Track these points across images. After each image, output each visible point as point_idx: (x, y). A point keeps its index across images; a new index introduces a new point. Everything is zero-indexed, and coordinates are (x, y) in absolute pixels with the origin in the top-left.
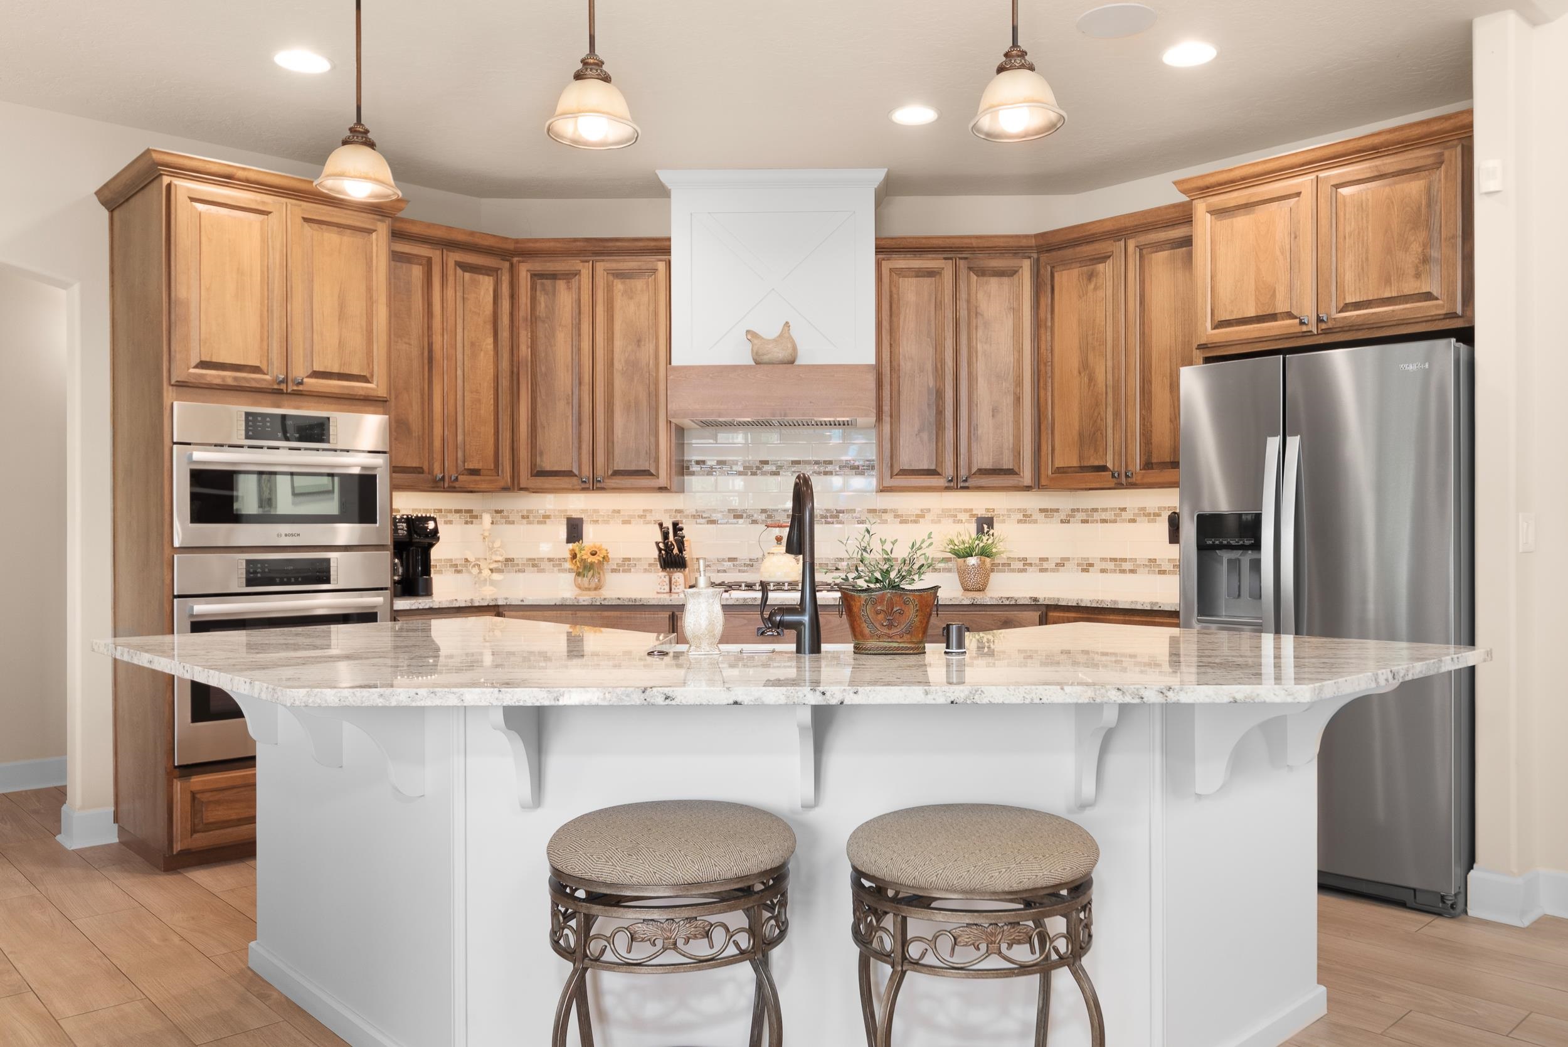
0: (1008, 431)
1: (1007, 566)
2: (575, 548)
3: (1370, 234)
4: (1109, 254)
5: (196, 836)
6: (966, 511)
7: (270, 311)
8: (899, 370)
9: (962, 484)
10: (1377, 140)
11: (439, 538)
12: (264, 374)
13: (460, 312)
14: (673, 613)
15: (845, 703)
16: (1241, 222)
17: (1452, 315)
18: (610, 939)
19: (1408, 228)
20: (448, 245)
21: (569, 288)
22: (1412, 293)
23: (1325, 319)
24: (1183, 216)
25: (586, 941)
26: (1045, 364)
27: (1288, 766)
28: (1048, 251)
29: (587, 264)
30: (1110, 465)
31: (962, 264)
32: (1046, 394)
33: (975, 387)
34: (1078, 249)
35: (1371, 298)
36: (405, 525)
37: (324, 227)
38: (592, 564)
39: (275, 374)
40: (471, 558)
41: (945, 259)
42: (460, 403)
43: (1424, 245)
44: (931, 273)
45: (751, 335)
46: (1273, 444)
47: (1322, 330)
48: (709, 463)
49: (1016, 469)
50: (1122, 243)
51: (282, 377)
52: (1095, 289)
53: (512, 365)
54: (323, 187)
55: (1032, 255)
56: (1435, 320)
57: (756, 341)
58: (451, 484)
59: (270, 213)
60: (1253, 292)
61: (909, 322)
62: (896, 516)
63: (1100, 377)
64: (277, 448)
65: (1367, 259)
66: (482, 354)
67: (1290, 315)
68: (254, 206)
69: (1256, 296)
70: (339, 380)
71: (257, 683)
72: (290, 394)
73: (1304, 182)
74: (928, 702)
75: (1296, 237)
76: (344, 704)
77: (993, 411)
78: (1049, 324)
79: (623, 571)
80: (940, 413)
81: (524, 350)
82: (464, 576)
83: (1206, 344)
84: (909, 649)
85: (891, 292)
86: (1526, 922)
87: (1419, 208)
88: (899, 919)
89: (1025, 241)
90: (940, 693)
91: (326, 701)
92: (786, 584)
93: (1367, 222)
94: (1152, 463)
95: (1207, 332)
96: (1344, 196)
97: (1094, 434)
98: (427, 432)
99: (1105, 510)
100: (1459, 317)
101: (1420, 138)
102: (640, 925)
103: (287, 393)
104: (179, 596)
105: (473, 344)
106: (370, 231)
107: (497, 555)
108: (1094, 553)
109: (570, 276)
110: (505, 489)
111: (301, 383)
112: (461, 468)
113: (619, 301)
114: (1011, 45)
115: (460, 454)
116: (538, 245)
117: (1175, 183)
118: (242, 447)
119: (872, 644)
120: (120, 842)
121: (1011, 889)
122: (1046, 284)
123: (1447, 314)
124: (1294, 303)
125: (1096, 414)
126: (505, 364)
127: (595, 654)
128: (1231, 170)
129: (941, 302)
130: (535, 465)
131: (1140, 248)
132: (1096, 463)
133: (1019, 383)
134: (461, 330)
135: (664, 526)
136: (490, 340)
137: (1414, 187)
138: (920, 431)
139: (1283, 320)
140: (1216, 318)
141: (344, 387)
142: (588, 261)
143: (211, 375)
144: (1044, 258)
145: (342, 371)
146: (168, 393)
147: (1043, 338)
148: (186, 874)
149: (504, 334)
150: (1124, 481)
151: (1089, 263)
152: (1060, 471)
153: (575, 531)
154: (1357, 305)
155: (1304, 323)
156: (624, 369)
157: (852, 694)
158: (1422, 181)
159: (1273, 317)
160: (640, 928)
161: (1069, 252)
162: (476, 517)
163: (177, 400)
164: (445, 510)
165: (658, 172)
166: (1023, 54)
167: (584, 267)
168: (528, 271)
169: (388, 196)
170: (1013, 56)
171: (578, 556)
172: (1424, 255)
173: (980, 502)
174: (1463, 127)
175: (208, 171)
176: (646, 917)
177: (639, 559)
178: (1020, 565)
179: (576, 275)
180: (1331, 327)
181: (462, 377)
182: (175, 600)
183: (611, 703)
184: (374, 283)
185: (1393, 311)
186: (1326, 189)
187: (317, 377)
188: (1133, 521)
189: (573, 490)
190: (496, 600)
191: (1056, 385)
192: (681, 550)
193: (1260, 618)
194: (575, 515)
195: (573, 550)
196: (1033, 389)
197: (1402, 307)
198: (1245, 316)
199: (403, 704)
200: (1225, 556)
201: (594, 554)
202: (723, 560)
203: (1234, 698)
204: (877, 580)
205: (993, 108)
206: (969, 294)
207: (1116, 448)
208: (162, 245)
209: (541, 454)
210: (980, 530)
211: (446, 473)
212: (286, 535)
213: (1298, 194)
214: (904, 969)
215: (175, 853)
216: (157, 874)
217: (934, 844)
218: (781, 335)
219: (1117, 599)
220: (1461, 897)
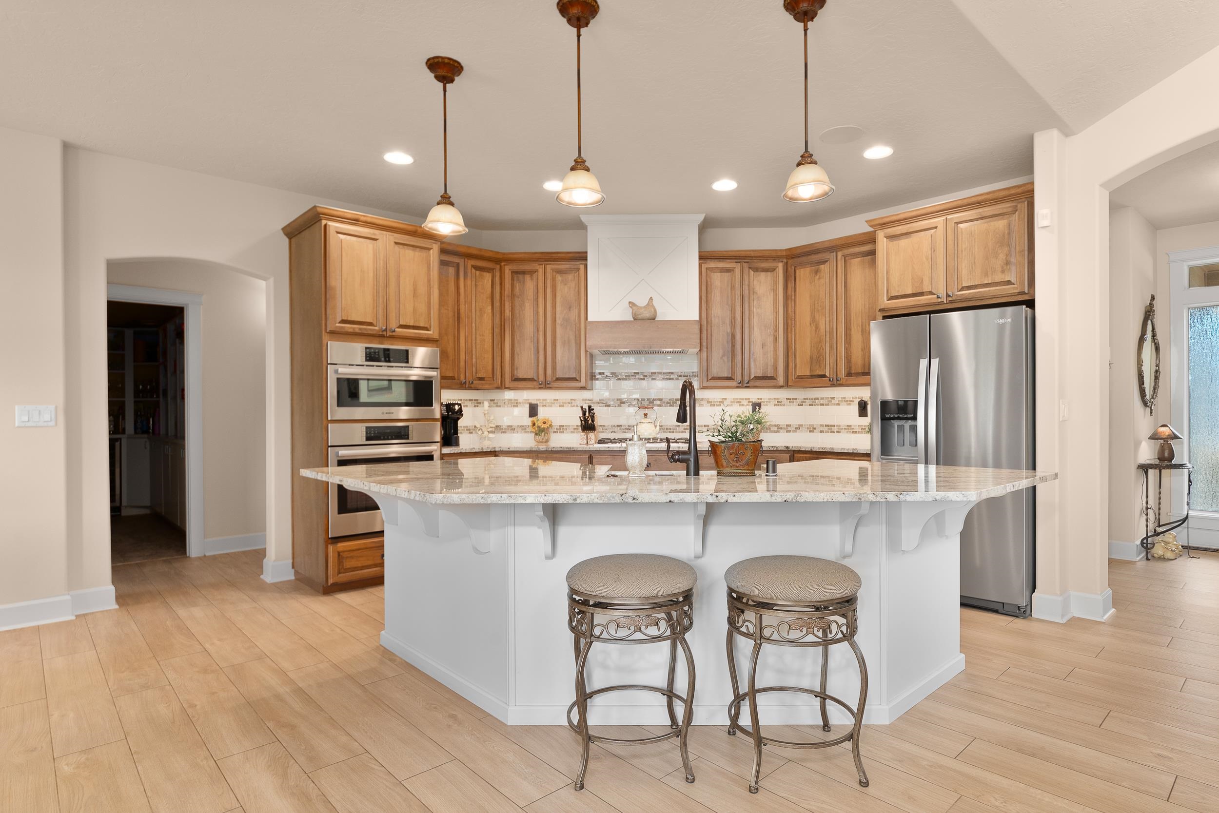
0: (771, 355)
1: (768, 429)
2: (534, 420)
3: (976, 249)
4: (827, 260)
5: (340, 575)
6: (746, 399)
7: (378, 292)
8: (711, 323)
9: (746, 385)
10: (980, 198)
11: (463, 415)
12: (375, 326)
13: (474, 292)
14: (591, 455)
15: (728, 501)
16: (903, 242)
17: (1023, 293)
18: (606, 626)
19: (997, 247)
20: (469, 256)
21: (532, 279)
22: (1000, 281)
23: (951, 295)
24: (871, 239)
25: (592, 628)
26: (791, 320)
27: (946, 536)
28: (792, 258)
29: (541, 266)
30: (827, 374)
31: (745, 265)
32: (792, 336)
33: (753, 332)
34: (809, 257)
35: (976, 284)
36: (445, 407)
37: (406, 247)
38: (544, 428)
39: (380, 326)
40: (478, 426)
41: (736, 262)
42: (474, 342)
43: (1006, 255)
44: (728, 270)
45: (632, 304)
46: (924, 363)
47: (949, 301)
48: (606, 374)
49: (775, 377)
50: (835, 253)
51: (384, 328)
52: (819, 278)
53: (501, 321)
54: (427, 227)
55: (784, 260)
56: (1013, 296)
57: (634, 308)
58: (470, 386)
59: (377, 239)
60: (911, 281)
61: (717, 297)
62: (708, 402)
63: (822, 327)
64: (381, 366)
65: (974, 262)
66: (486, 315)
67: (931, 293)
68: (369, 236)
69: (912, 282)
70: (413, 329)
71: (412, 491)
72: (388, 337)
73: (939, 221)
74: (772, 501)
75: (934, 251)
76: (463, 502)
77: (762, 345)
78: (793, 298)
79: (560, 433)
80: (733, 346)
81: (508, 313)
82: (474, 436)
83: (884, 309)
84: (747, 473)
85: (707, 281)
86: (1064, 621)
87: (1004, 236)
88: (759, 615)
89: (780, 253)
90: (779, 496)
91: (453, 500)
92: (651, 439)
93: (975, 242)
94: (851, 373)
95: (885, 303)
96: (962, 229)
97: (819, 357)
98: (457, 357)
99: (822, 398)
100: (1027, 294)
101: (1005, 197)
102: (622, 619)
103: (387, 337)
104: (331, 446)
105: (481, 310)
106: (429, 249)
107: (491, 424)
108: (816, 422)
109: (532, 273)
110: (498, 388)
111: (394, 331)
112: (474, 377)
113: (559, 286)
114: (804, 151)
115: (474, 369)
116: (515, 256)
117: (866, 221)
118: (363, 366)
119: (727, 471)
120: (296, 579)
121: (820, 600)
122: (791, 276)
123: (1019, 292)
124: (934, 287)
125: (820, 346)
126: (497, 321)
127: (545, 477)
128: (898, 214)
129: (734, 286)
130: (514, 375)
131: (845, 256)
132: (820, 373)
133: (776, 330)
134: (475, 302)
135: (583, 408)
136: (490, 307)
137: (1000, 224)
138: (723, 356)
139: (927, 295)
140: (889, 294)
141: (416, 333)
142: (542, 265)
143: (348, 327)
144: (790, 261)
145: (415, 325)
146: (325, 337)
147: (790, 306)
148: (335, 596)
149: (497, 304)
150: (835, 383)
151: (816, 265)
152: (800, 377)
153: (533, 411)
154: (969, 288)
155: (939, 297)
156: (562, 323)
157: (732, 497)
158: (1005, 221)
159: (922, 294)
160: (622, 621)
161: (804, 259)
162: (480, 403)
163: (330, 341)
164: (464, 399)
165: (580, 216)
166: (811, 155)
167: (540, 267)
168: (509, 270)
169: (460, 232)
170: (804, 157)
171: (536, 424)
172: (1007, 261)
173: (754, 395)
174: (1028, 191)
175: (346, 217)
176: (626, 615)
177: (569, 426)
178: (776, 429)
179: (536, 272)
180: (954, 299)
181: (475, 327)
182: (329, 448)
183: (604, 502)
184: (432, 276)
185: (989, 291)
186: (951, 225)
187: (402, 328)
188: (838, 404)
189: (534, 388)
190: (495, 448)
191: (797, 331)
192: (593, 421)
193: (917, 457)
194: (533, 402)
195: (533, 421)
196: (784, 333)
197: (994, 288)
198: (906, 293)
199: (494, 502)
200: (896, 423)
201: (545, 423)
202: (614, 426)
203: (935, 498)
204: (730, 437)
205: (795, 185)
206: (749, 282)
207: (831, 365)
208: (321, 257)
209: (517, 369)
210: (754, 410)
211: (467, 379)
212: (386, 413)
213: (936, 228)
214: (761, 642)
215: (329, 584)
216: (320, 596)
217: (776, 576)
218: (648, 304)
219: (833, 447)
220: (1029, 607)
